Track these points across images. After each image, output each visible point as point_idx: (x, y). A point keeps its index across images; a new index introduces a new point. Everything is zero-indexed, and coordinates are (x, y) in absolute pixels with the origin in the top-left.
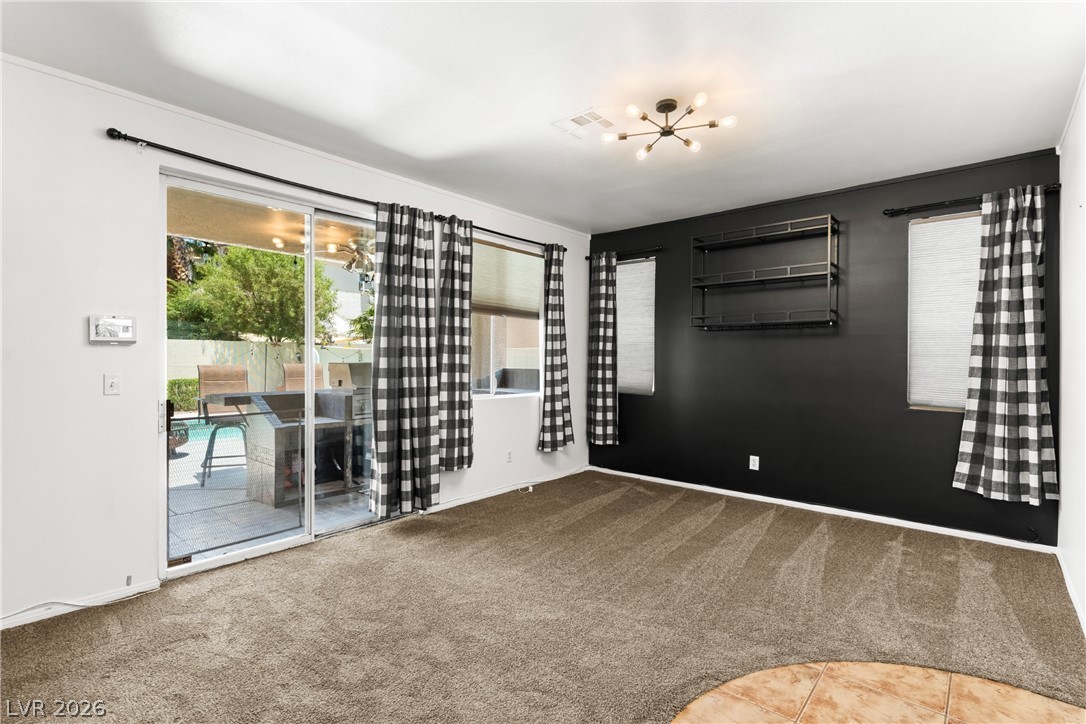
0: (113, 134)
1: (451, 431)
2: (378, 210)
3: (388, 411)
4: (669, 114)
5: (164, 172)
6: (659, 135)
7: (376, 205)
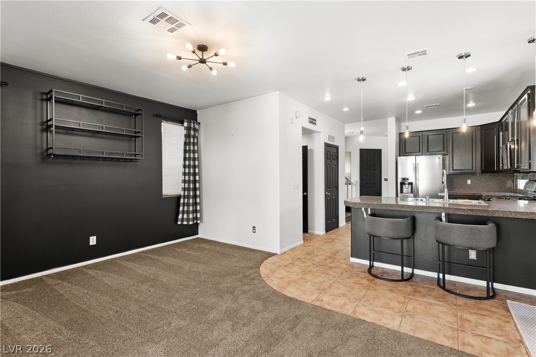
4: (204, 52)
6: (198, 62)
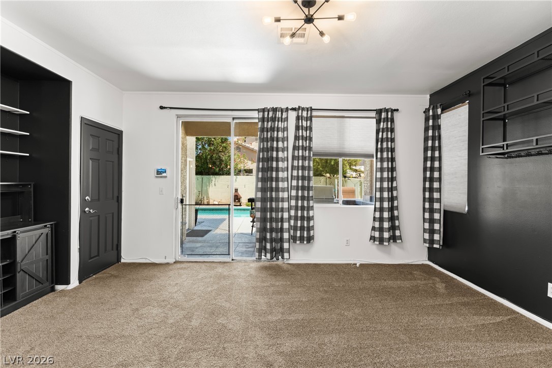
0: (162, 108)
1: (296, 221)
2: (258, 112)
3: (261, 208)
5: (178, 117)
7: (258, 110)
